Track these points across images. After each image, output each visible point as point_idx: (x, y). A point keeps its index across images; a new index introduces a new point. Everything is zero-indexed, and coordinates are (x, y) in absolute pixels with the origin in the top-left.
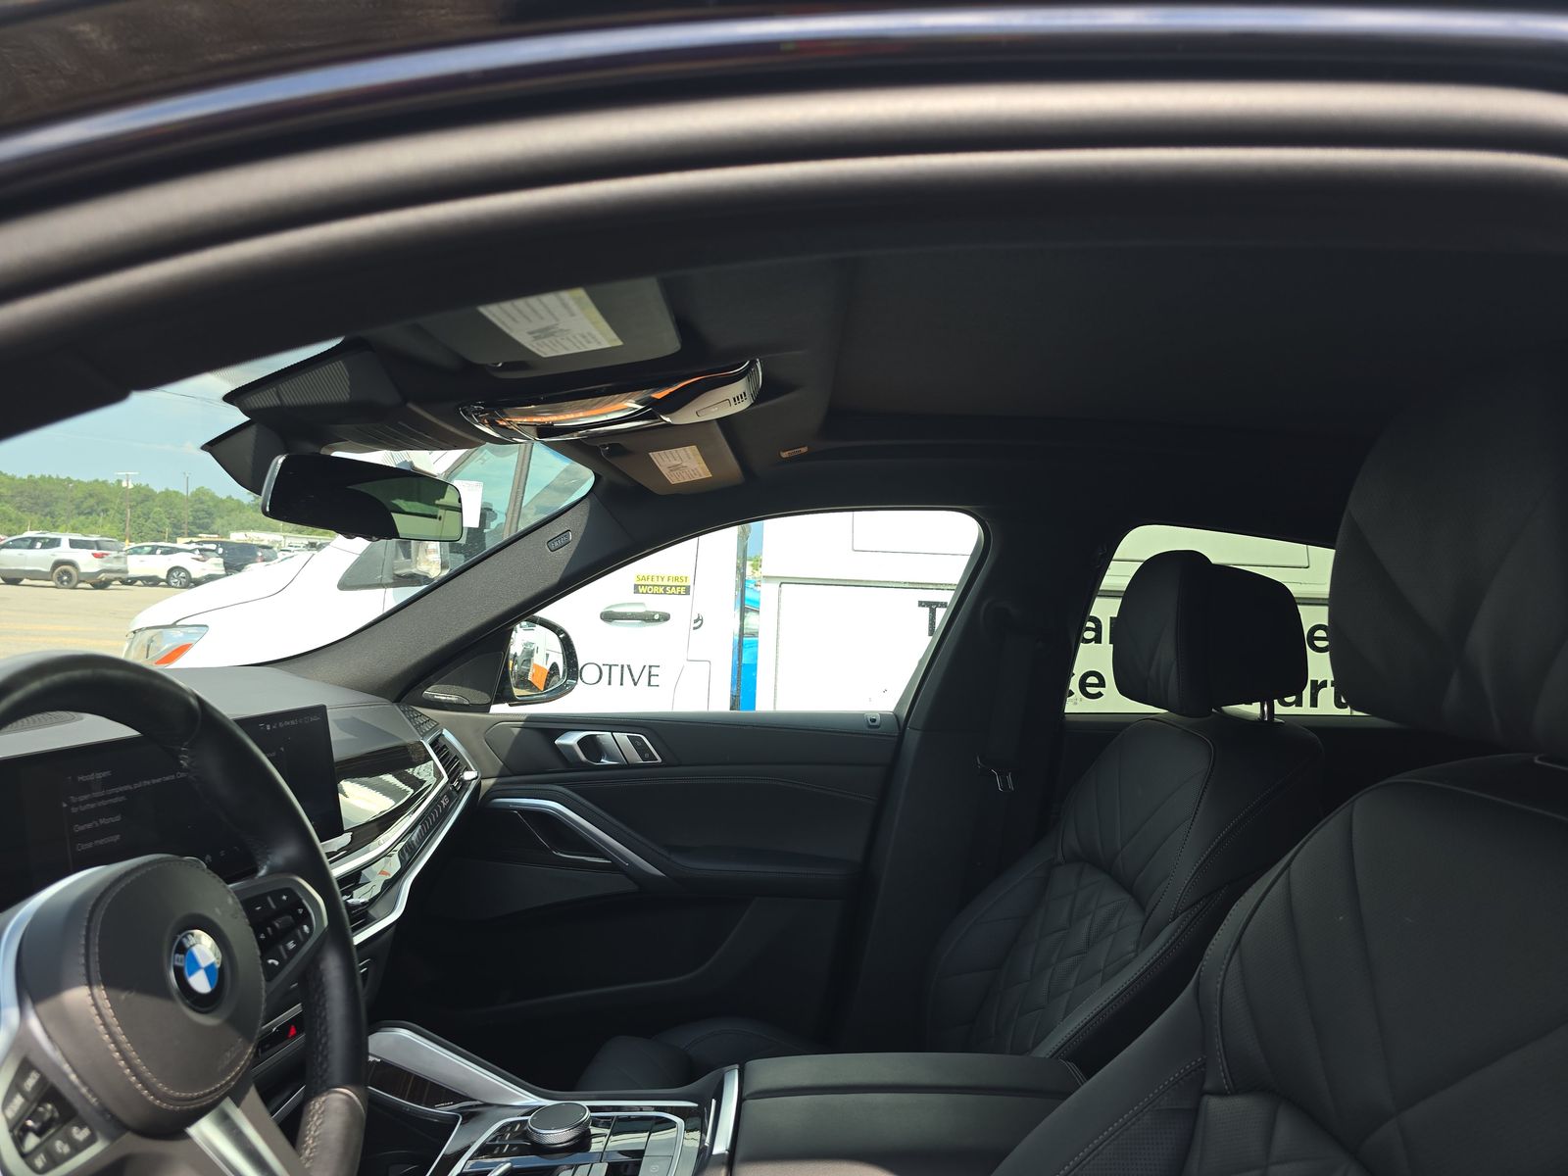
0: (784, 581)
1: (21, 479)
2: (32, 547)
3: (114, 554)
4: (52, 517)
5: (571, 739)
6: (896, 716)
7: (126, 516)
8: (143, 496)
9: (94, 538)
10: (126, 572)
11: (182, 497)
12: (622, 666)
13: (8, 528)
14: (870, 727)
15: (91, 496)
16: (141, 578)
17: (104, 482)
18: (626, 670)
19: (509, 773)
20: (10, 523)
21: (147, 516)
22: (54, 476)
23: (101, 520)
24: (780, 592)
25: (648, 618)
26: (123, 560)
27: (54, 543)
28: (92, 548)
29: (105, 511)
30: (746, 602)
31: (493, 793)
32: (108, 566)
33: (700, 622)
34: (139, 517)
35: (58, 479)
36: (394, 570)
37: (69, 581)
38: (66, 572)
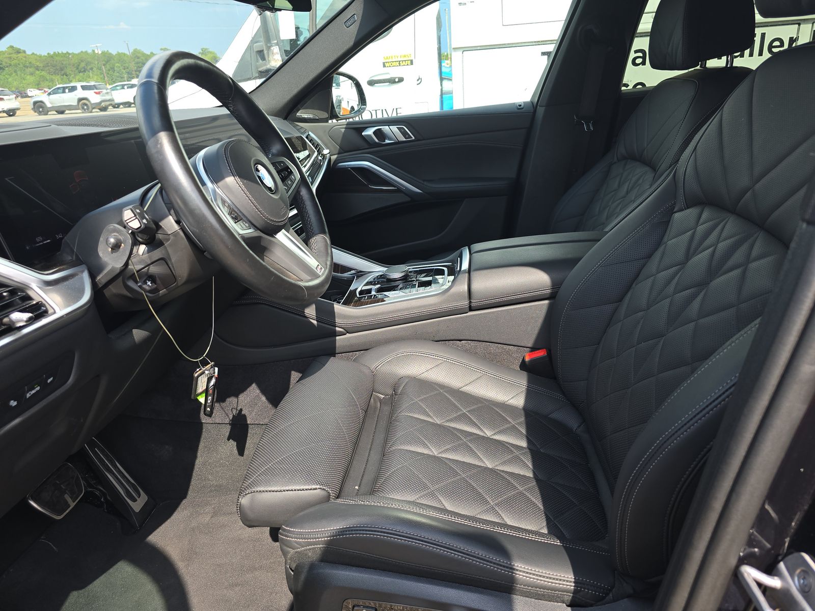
0: (465, 49)
1: (44, 56)
2: (64, 92)
3: (105, 91)
4: (66, 75)
5: (370, 132)
6: (532, 102)
7: (103, 71)
8: (107, 58)
9: (92, 83)
10: (113, 100)
11: (128, 56)
12: (382, 110)
13: (48, 85)
14: (518, 109)
15: (82, 61)
16: (122, 104)
17: (86, 52)
18: (384, 112)
19: (343, 152)
20: (48, 82)
21: (113, 69)
22: (60, 52)
23: (91, 75)
24: (463, 56)
25: (392, 81)
26: (110, 94)
27: (73, 89)
28: (93, 89)
29: (92, 69)
30: (443, 75)
31: (337, 162)
32: (104, 98)
33: (420, 80)
34: (109, 70)
35: (62, 53)
36: (257, 68)
37: (88, 109)
38: (86, 105)
